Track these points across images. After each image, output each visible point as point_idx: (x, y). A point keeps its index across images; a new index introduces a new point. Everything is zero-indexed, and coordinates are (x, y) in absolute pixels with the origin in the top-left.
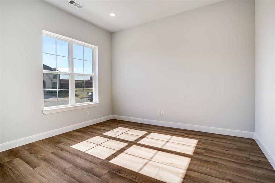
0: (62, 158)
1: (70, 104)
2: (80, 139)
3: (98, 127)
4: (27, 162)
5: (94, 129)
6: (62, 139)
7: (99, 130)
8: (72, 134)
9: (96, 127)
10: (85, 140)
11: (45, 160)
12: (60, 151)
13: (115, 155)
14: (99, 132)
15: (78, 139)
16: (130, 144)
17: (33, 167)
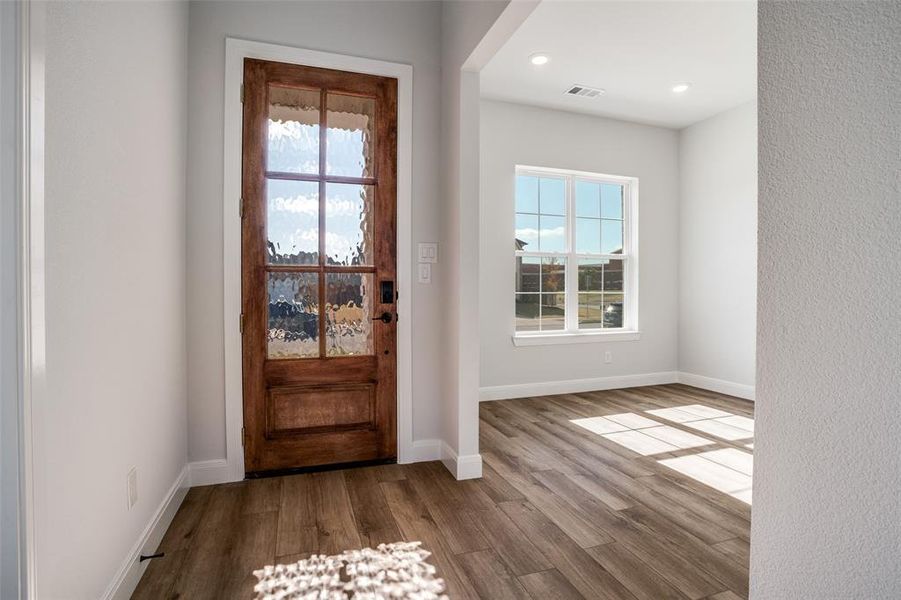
0: (555, 435)
1: (566, 329)
2: (589, 411)
3: (635, 397)
4: (495, 427)
5: (623, 397)
6: (550, 406)
7: (637, 402)
8: (569, 398)
9: (627, 395)
10: (601, 416)
11: (524, 430)
12: (549, 424)
13: (673, 455)
14: (636, 406)
15: (584, 411)
16: (720, 444)
17: (509, 435)
